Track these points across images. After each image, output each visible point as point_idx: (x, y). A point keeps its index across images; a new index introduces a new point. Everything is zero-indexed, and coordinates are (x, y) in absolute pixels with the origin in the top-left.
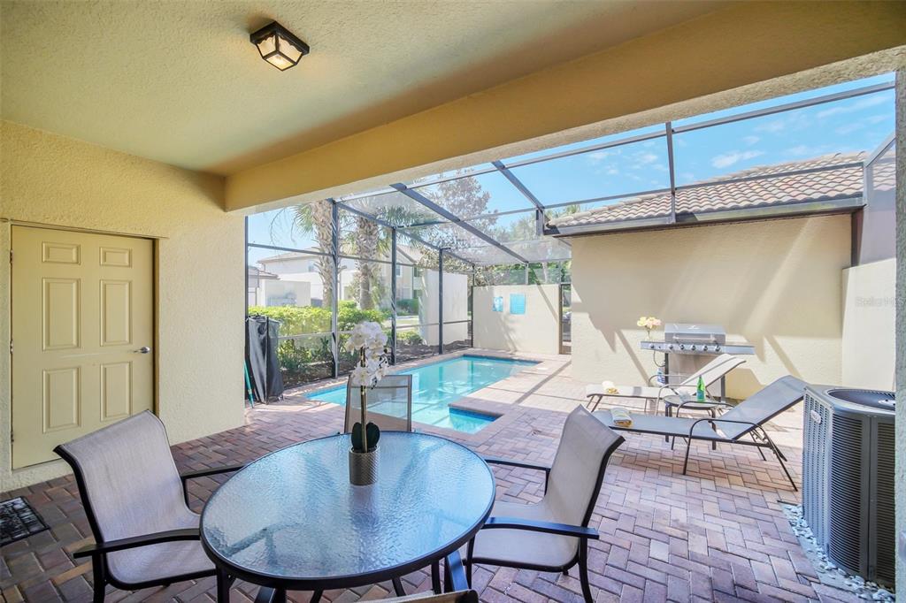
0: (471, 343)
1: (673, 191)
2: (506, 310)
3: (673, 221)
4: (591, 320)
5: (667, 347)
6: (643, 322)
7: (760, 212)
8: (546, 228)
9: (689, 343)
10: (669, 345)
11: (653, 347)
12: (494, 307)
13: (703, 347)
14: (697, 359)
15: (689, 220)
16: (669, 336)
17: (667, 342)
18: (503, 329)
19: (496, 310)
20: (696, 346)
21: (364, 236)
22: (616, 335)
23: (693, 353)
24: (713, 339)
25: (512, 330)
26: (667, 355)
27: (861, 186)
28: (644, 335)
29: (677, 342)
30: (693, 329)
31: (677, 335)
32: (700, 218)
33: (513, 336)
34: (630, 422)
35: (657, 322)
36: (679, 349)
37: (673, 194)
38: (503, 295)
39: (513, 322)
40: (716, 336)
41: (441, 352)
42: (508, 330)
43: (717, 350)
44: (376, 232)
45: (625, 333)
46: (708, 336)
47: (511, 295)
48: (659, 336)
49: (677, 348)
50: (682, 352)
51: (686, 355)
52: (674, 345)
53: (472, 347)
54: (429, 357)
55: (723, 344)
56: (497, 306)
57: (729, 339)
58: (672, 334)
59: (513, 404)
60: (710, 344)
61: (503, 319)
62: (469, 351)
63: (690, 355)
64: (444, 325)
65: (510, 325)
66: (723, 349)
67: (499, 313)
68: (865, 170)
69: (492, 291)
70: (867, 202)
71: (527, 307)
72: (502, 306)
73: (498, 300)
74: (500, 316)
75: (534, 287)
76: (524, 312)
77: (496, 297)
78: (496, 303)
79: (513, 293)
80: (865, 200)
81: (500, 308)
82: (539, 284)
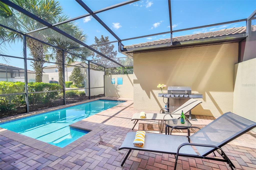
1: (172, 32)
2: (116, 84)
3: (171, 45)
4: (141, 85)
5: (168, 96)
6: (159, 86)
7: (206, 41)
8: (122, 49)
9: (177, 94)
10: (169, 95)
11: (163, 96)
12: (112, 82)
13: (183, 95)
14: (180, 101)
15: (178, 45)
16: (169, 92)
17: (169, 94)
19: (112, 83)
20: (180, 95)
22: (151, 93)
23: (179, 98)
24: (186, 92)
25: (119, 91)
26: (168, 99)
28: (160, 92)
29: (173, 94)
30: (179, 88)
31: (172, 91)
32: (182, 43)
33: (119, 93)
34: (142, 144)
35: (165, 86)
36: (173, 96)
37: (172, 33)
38: (115, 78)
39: (119, 88)
40: (187, 91)
41: (89, 99)
42: (117, 91)
43: (188, 97)
45: (154, 91)
46: (184, 91)
47: (118, 78)
48: (166, 92)
49: (172, 96)
50: (174, 98)
51: (176, 99)
52: (171, 95)
53: (104, 96)
54: (84, 101)
55: (191, 94)
56: (113, 82)
57: (192, 92)
58: (170, 91)
59: (100, 124)
60: (185, 94)
61: (115, 87)
63: (177, 99)
65: (118, 89)
66: (190, 96)
67: (114, 84)
68: (248, 22)
69: (111, 77)
70: (248, 35)
71: (123, 82)
72: (115, 82)
73: (113, 80)
74: (114, 86)
75: (126, 75)
76: (122, 84)
77: (113, 78)
78: (113, 81)
79: (118, 77)
80: (247, 34)
81: (114, 83)
82: (127, 74)
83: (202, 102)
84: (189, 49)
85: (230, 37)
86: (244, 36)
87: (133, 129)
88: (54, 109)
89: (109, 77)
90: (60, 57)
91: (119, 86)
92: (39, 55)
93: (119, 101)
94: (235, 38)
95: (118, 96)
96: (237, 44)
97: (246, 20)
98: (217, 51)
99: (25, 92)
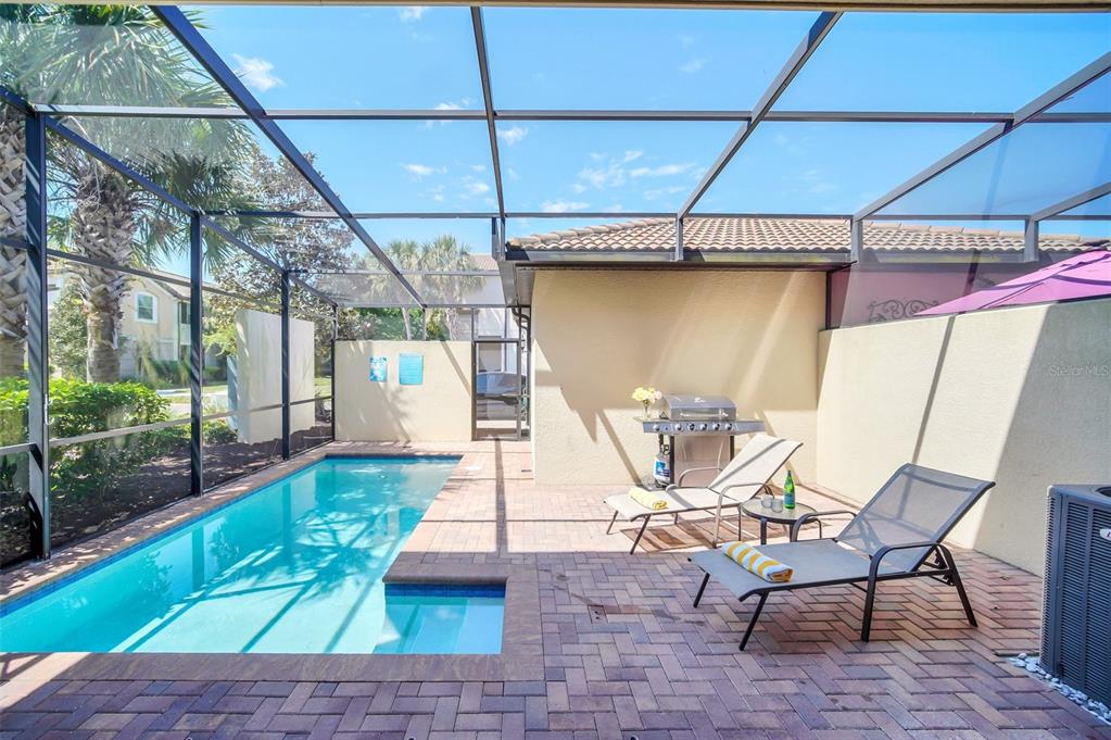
0: (331, 435)
2: (394, 384)
3: (678, 257)
5: (671, 427)
6: (640, 394)
7: (766, 259)
9: (699, 421)
10: (676, 424)
11: (658, 429)
12: (372, 374)
13: (715, 425)
15: (695, 260)
17: (673, 421)
18: (390, 415)
19: (375, 379)
20: (708, 425)
21: (100, 229)
22: (598, 419)
23: (702, 435)
24: (721, 414)
25: (404, 415)
26: (672, 438)
27: (847, 241)
30: (699, 403)
31: (683, 410)
32: (707, 258)
33: (407, 425)
34: (790, 571)
38: (388, 356)
39: (405, 403)
40: (725, 410)
41: (286, 456)
42: (400, 415)
43: (730, 428)
44: (128, 224)
45: (610, 414)
46: (716, 411)
47: (401, 356)
53: (333, 439)
54: (265, 467)
55: (734, 420)
56: (376, 373)
58: (679, 410)
61: (389, 396)
62: (332, 447)
64: (292, 408)
65: (402, 407)
66: (735, 426)
67: (381, 384)
68: (855, 224)
69: (369, 350)
70: (856, 258)
71: (427, 373)
72: (386, 373)
73: (378, 364)
74: (383, 392)
75: (437, 343)
76: (421, 383)
77: (376, 357)
78: (378, 369)
79: (405, 352)
80: (854, 257)
81: (382, 378)
82: (443, 339)
83: (802, 444)
84: (713, 275)
85: (821, 257)
86: (844, 259)
87: (632, 553)
88: (168, 522)
89: (357, 347)
90: (100, 237)
91: (410, 390)
92: (15, 219)
93: (422, 457)
94: (829, 261)
95: (400, 437)
96: (823, 275)
97: (850, 217)
98: (780, 290)
99: (34, 439)
